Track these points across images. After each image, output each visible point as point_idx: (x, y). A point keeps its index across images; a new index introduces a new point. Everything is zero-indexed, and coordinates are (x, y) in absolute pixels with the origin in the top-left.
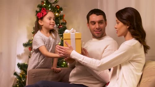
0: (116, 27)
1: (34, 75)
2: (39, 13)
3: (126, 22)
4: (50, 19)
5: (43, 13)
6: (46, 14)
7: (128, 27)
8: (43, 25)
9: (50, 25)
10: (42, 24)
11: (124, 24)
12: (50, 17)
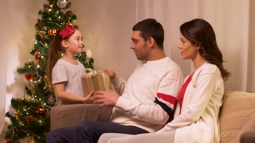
0: (181, 47)
1: (63, 113)
2: (63, 31)
3: (195, 41)
4: (78, 40)
5: (68, 32)
6: (73, 33)
7: (198, 48)
8: (67, 48)
9: (79, 47)
10: (66, 46)
11: (193, 43)
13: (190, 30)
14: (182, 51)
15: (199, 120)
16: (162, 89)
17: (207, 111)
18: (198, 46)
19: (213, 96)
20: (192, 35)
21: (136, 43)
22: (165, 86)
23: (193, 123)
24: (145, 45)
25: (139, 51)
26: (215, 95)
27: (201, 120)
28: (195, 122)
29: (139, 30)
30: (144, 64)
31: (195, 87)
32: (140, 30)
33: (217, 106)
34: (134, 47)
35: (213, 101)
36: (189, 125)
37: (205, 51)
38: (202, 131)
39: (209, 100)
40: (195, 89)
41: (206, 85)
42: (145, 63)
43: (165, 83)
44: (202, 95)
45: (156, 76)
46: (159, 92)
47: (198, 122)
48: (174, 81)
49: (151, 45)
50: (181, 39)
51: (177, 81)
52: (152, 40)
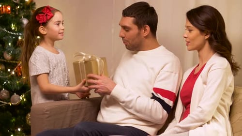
0: (186, 36)
1: (48, 112)
2: (40, 15)
3: (204, 29)
4: (58, 24)
5: (46, 16)
6: (52, 17)
7: (207, 37)
9: (59, 33)
10: (44, 33)
11: (202, 31)
12: (59, 21)
13: (200, 16)
14: (188, 40)
15: (211, 120)
16: (159, 83)
17: (218, 110)
18: (207, 35)
19: (224, 94)
20: (201, 22)
21: (127, 31)
22: (163, 80)
23: (206, 124)
24: (139, 34)
25: (130, 41)
26: (226, 92)
27: (213, 120)
28: (208, 123)
29: (132, 17)
30: (135, 55)
31: (205, 83)
32: (134, 17)
33: (228, 104)
34: (123, 36)
35: (224, 99)
36: (201, 126)
37: (215, 41)
38: (217, 132)
39: (220, 98)
40: (205, 86)
41: (219, 81)
42: (136, 53)
43: (163, 77)
44: (215, 92)
45: (152, 69)
46: (155, 87)
47: (211, 122)
48: (173, 74)
49: (146, 34)
50: (188, 27)
51: (176, 73)
52: (148, 28)
